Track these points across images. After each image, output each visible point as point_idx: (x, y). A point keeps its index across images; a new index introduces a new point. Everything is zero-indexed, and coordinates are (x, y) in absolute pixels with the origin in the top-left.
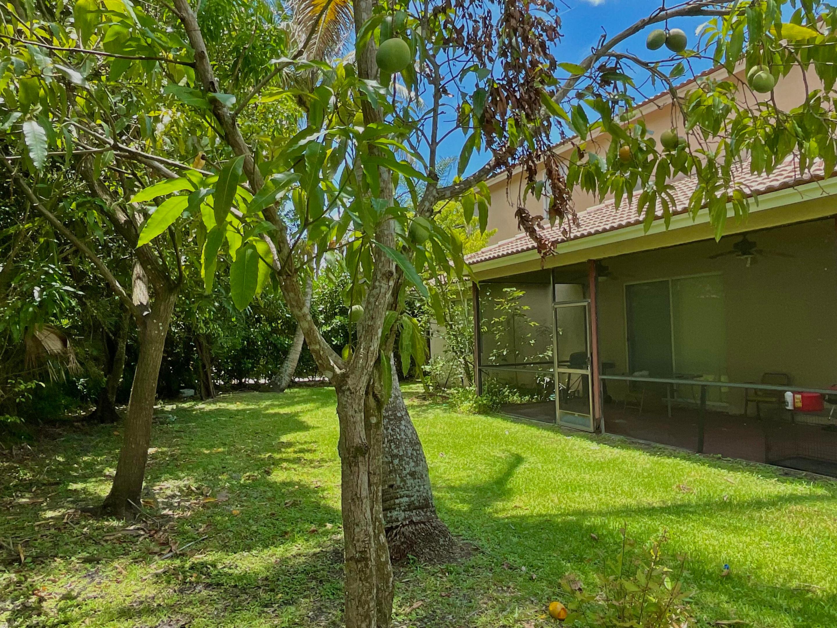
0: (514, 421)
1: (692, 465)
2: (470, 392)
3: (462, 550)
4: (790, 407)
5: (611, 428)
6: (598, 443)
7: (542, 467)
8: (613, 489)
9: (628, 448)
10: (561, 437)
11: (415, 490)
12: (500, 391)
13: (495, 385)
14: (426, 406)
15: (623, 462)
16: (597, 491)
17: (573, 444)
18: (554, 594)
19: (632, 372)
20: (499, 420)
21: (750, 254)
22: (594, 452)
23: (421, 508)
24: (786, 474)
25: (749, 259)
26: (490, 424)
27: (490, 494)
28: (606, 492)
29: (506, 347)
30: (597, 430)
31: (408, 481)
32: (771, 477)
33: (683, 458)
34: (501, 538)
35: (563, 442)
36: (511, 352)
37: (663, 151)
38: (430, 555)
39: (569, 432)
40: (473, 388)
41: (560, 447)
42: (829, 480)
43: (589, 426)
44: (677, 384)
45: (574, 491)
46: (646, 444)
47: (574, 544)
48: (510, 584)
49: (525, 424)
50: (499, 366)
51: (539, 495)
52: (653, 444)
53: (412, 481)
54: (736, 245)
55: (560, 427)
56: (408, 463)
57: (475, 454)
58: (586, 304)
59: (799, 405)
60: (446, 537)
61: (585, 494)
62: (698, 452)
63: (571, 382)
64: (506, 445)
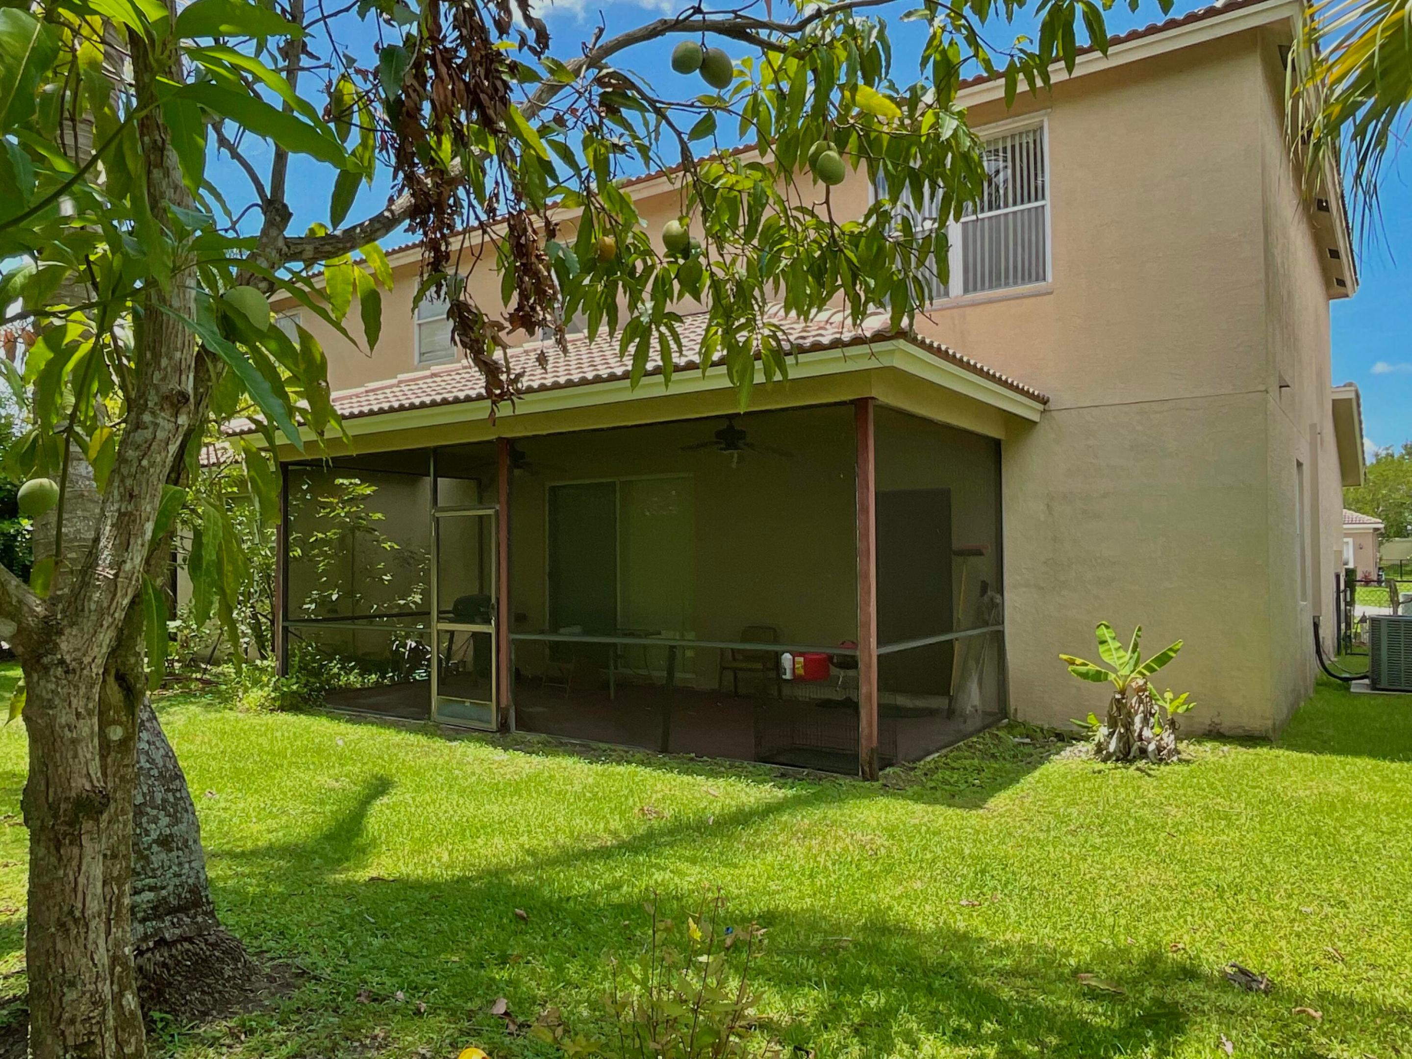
0: (351, 721)
1: (655, 774)
2: (263, 670)
3: (271, 979)
4: (788, 676)
5: (524, 724)
6: (506, 750)
7: (414, 799)
8: (541, 825)
9: (555, 754)
10: (439, 743)
11: (169, 875)
12: (322, 666)
13: (313, 656)
14: (169, 699)
15: (551, 777)
16: (515, 834)
17: (464, 754)
18: (462, 1033)
19: (555, 628)
20: (324, 720)
21: (736, 448)
22: (501, 765)
23: (182, 909)
24: (783, 775)
25: (736, 456)
26: (307, 728)
27: (318, 861)
28: (529, 832)
29: (336, 586)
30: (503, 727)
31: (153, 858)
32: (765, 781)
33: (642, 763)
34: (350, 943)
35: (446, 751)
36: (348, 594)
37: (666, 256)
38: (203, 1003)
39: (454, 733)
40: (271, 663)
41: (441, 761)
42: (836, 778)
43: (489, 722)
44: (622, 644)
45: (475, 837)
46: (581, 745)
47: (488, 933)
48: (377, 1031)
49: (373, 724)
50: (324, 620)
51: (412, 852)
52: (594, 745)
53: (163, 856)
54: (719, 434)
55: (437, 726)
56: (155, 820)
57: (279, 787)
58: (490, 512)
59: (801, 672)
60: (236, 960)
61: (496, 840)
62: (661, 752)
63: (454, 647)
64: (342, 765)
